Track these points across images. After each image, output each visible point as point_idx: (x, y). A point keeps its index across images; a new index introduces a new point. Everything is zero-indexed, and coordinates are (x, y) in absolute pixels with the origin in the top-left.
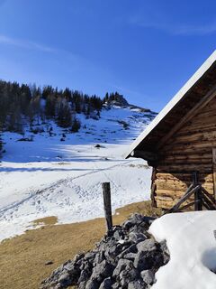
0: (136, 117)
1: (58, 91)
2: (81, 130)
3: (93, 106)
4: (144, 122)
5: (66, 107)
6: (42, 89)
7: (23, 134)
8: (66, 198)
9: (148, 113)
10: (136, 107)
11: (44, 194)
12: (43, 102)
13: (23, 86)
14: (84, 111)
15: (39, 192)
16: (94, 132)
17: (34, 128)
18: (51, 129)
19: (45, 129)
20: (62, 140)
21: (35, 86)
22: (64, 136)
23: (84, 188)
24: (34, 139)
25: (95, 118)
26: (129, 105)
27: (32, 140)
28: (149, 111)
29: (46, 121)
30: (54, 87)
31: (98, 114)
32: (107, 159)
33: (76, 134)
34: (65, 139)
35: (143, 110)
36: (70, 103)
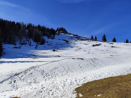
0: (72, 38)
1: (35, 26)
2: (46, 43)
3: (52, 33)
4: (75, 40)
5: (38, 33)
6: (27, 25)
7: (16, 45)
8: (34, 78)
9: (77, 37)
10: (71, 34)
11: (20, 76)
12: (27, 31)
13: (17, 23)
14: (47, 35)
15: (17, 75)
16: (52, 45)
17: (22, 42)
18: (31, 43)
19: (27, 43)
20: (36, 48)
21: (23, 23)
22: (37, 46)
23: (46, 71)
24: (21, 47)
25: (52, 38)
26: (68, 33)
27: (20, 48)
28: (77, 36)
29: (28, 39)
30: (32, 24)
31: (54, 37)
32: (59, 56)
33: (43, 45)
34: (37, 47)
35: (74, 35)
36: (40, 32)
